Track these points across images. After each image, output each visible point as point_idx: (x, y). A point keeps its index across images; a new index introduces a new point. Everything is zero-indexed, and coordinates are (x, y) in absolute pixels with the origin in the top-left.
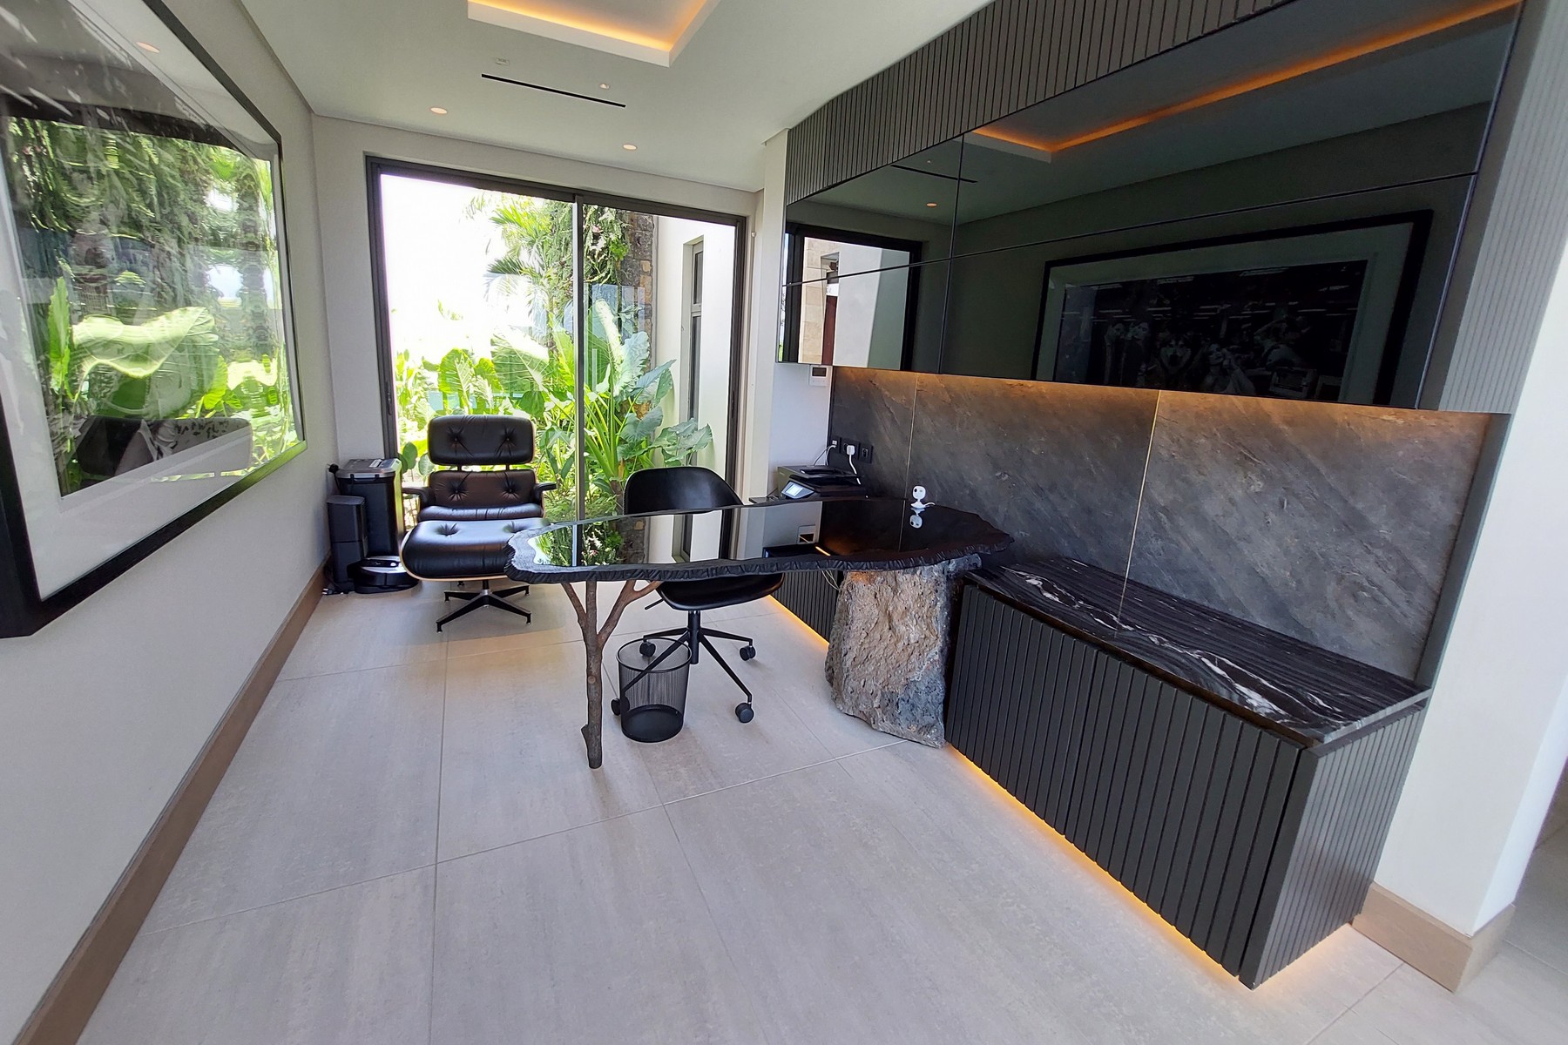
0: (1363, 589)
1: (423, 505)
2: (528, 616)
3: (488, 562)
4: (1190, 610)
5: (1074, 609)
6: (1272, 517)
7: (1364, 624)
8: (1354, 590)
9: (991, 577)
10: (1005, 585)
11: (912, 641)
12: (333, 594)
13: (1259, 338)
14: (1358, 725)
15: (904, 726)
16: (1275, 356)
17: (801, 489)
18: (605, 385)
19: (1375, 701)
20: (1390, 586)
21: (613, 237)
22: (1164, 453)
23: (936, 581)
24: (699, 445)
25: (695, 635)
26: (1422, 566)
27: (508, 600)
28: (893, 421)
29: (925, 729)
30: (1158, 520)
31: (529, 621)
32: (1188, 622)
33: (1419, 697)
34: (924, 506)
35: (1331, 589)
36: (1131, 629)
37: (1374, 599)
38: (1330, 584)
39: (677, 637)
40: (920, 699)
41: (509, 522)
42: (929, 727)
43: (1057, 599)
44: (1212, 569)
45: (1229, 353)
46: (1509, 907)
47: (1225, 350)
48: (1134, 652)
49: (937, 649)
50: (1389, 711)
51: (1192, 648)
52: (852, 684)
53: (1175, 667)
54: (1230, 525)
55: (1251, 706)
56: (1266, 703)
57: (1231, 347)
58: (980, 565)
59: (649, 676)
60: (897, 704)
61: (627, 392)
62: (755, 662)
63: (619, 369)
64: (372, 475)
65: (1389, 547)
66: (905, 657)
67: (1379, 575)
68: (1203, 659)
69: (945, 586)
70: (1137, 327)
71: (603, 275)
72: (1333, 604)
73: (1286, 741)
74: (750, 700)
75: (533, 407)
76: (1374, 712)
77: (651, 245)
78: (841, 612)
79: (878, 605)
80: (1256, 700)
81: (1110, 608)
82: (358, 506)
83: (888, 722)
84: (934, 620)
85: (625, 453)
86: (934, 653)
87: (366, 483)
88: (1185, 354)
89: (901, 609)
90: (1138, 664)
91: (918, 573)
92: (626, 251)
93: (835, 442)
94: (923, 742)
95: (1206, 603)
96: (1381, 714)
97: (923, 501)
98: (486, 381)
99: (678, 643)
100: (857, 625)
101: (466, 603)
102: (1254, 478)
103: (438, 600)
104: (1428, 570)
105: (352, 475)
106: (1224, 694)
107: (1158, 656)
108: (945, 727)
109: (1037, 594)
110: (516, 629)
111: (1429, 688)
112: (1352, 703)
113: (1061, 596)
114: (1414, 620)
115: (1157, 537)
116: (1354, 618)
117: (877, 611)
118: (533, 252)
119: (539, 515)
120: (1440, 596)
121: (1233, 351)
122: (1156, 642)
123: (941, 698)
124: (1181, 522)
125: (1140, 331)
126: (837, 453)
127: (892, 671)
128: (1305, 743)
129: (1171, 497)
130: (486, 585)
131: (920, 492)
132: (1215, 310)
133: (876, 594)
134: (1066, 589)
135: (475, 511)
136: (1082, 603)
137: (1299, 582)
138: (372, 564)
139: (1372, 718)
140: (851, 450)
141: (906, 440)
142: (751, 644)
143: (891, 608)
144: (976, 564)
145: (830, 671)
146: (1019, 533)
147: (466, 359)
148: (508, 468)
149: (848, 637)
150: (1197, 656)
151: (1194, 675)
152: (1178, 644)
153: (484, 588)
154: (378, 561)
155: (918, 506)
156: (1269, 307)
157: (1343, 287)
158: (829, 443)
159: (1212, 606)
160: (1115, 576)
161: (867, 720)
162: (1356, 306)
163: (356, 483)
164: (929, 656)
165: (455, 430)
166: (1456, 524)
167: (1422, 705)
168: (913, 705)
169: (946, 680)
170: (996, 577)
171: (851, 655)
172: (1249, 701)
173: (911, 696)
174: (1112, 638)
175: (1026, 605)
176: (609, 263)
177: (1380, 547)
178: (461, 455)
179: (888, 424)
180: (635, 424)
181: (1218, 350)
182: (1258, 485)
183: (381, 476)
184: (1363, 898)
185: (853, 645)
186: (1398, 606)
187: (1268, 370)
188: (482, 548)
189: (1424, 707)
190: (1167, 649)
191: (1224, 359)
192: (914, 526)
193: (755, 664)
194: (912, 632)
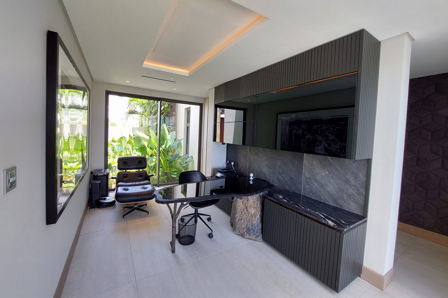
0: (351, 196)
1: (117, 182)
2: (148, 212)
3: (139, 198)
4: (317, 202)
5: (290, 203)
6: (331, 180)
7: (352, 204)
8: (349, 196)
9: (271, 196)
10: (274, 198)
11: (253, 214)
12: (91, 209)
13: (327, 134)
14: (351, 227)
15: (252, 236)
16: (331, 138)
17: (221, 174)
18: (164, 146)
19: (355, 221)
20: (356, 195)
21: (166, 106)
22: (307, 165)
23: (258, 198)
24: (190, 161)
25: (196, 215)
26: (361, 190)
27: (142, 208)
28: (243, 156)
29: (257, 237)
30: (307, 180)
31: (148, 214)
32: (316, 205)
33: (365, 220)
34: (253, 178)
35: (345, 196)
36: (303, 207)
37: (353, 198)
38: (344, 195)
39: (192, 216)
40: (255, 229)
41: (143, 186)
42: (258, 236)
43: (286, 201)
44: (320, 192)
45: (321, 137)
46: (392, 268)
47: (320, 137)
48: (304, 213)
49: (259, 215)
50: (358, 223)
51: (317, 211)
52: (238, 226)
53: (313, 216)
54: (323, 182)
55: (329, 224)
56: (332, 223)
57: (322, 136)
58: (268, 193)
59: (185, 227)
60: (250, 230)
61: (170, 148)
62: (211, 221)
63: (168, 141)
64: (103, 174)
65: (355, 186)
66: (251, 218)
67: (354, 193)
68: (319, 214)
69: (260, 199)
70: (299, 131)
71: (163, 116)
72: (346, 200)
73: (337, 232)
74: (212, 232)
75: (144, 152)
76: (354, 223)
77: (175, 108)
78: (234, 207)
79: (243, 205)
80: (330, 223)
81: (298, 203)
82: (100, 183)
83: (248, 235)
84: (258, 208)
85: (169, 164)
86: (258, 216)
87: (101, 176)
88: (311, 137)
89: (249, 205)
90: (305, 216)
91: (253, 196)
92: (169, 110)
93: (228, 161)
94: (257, 240)
95: (320, 200)
96: (356, 224)
97: (253, 177)
98: (130, 145)
99: (192, 217)
100: (238, 210)
101: (131, 209)
102: (326, 171)
103: (122, 209)
104: (362, 191)
105: (97, 174)
106: (324, 221)
107: (309, 214)
108: (262, 236)
109: (282, 200)
110: (144, 216)
111: (367, 217)
112: (350, 222)
113: (287, 200)
114: (361, 202)
115: (308, 185)
116: (350, 202)
117: (243, 206)
118: (141, 108)
119: (150, 184)
120: (365, 197)
121: (322, 137)
122: (309, 210)
123: (261, 228)
124: (312, 181)
125: (300, 131)
126: (228, 164)
127: (248, 222)
128: (341, 232)
129: (309, 175)
130: (136, 204)
131: (252, 175)
132: (317, 127)
133: (243, 202)
134: (288, 199)
135: (132, 183)
136: (292, 202)
137: (338, 195)
138: (102, 199)
139: (354, 225)
140: (233, 163)
141: (247, 161)
142: (210, 217)
143: (247, 205)
144: (267, 193)
145: (231, 223)
146: (276, 184)
147: (124, 139)
148: (139, 170)
149: (236, 213)
150: (318, 213)
151: (317, 217)
152: (314, 211)
153: (136, 205)
154: (104, 199)
155: (251, 178)
156: (328, 127)
157: (344, 123)
158: (227, 161)
159: (321, 201)
160: (299, 194)
161: (242, 236)
162: (347, 127)
163: (98, 176)
164: (257, 217)
165: (125, 161)
166: (366, 181)
167: (366, 221)
168: (254, 230)
169: (262, 223)
170: (272, 196)
171: (238, 218)
172: (329, 223)
173: (253, 228)
174: (300, 210)
175: (279, 203)
176: (164, 113)
177: (353, 186)
178: (127, 167)
179: (242, 157)
180: (172, 156)
181: (319, 136)
182: (327, 173)
183: (105, 174)
184: (361, 270)
185: (238, 216)
186: (358, 199)
187: (330, 141)
188: (137, 194)
189: (366, 222)
190: (311, 212)
191: (320, 139)
192: (251, 183)
193: (212, 222)
194: (252, 211)
